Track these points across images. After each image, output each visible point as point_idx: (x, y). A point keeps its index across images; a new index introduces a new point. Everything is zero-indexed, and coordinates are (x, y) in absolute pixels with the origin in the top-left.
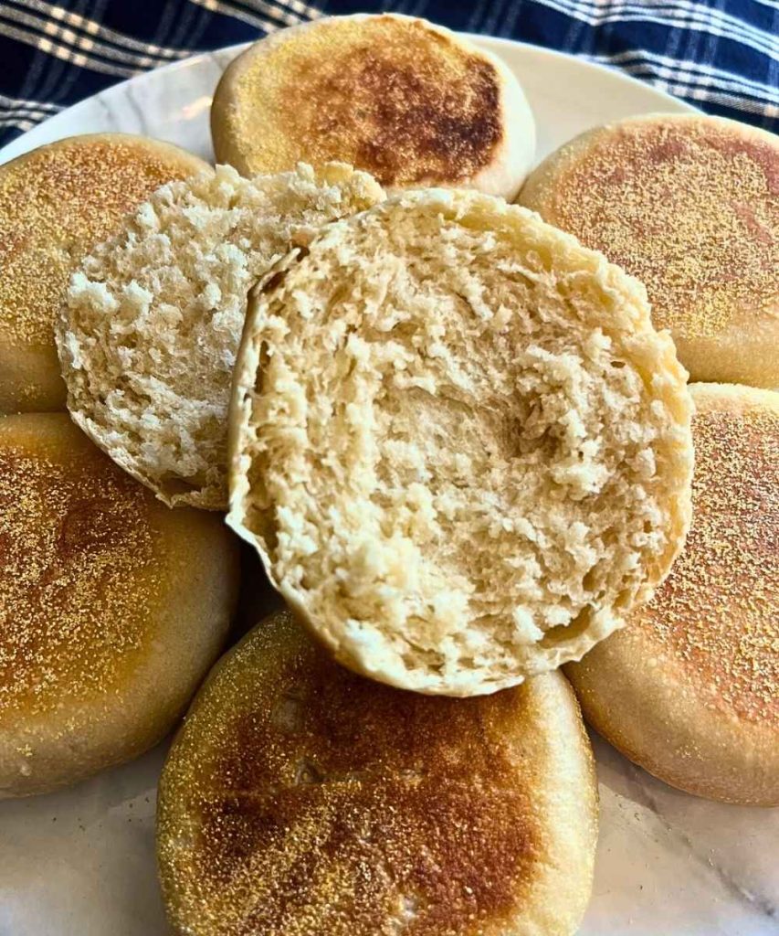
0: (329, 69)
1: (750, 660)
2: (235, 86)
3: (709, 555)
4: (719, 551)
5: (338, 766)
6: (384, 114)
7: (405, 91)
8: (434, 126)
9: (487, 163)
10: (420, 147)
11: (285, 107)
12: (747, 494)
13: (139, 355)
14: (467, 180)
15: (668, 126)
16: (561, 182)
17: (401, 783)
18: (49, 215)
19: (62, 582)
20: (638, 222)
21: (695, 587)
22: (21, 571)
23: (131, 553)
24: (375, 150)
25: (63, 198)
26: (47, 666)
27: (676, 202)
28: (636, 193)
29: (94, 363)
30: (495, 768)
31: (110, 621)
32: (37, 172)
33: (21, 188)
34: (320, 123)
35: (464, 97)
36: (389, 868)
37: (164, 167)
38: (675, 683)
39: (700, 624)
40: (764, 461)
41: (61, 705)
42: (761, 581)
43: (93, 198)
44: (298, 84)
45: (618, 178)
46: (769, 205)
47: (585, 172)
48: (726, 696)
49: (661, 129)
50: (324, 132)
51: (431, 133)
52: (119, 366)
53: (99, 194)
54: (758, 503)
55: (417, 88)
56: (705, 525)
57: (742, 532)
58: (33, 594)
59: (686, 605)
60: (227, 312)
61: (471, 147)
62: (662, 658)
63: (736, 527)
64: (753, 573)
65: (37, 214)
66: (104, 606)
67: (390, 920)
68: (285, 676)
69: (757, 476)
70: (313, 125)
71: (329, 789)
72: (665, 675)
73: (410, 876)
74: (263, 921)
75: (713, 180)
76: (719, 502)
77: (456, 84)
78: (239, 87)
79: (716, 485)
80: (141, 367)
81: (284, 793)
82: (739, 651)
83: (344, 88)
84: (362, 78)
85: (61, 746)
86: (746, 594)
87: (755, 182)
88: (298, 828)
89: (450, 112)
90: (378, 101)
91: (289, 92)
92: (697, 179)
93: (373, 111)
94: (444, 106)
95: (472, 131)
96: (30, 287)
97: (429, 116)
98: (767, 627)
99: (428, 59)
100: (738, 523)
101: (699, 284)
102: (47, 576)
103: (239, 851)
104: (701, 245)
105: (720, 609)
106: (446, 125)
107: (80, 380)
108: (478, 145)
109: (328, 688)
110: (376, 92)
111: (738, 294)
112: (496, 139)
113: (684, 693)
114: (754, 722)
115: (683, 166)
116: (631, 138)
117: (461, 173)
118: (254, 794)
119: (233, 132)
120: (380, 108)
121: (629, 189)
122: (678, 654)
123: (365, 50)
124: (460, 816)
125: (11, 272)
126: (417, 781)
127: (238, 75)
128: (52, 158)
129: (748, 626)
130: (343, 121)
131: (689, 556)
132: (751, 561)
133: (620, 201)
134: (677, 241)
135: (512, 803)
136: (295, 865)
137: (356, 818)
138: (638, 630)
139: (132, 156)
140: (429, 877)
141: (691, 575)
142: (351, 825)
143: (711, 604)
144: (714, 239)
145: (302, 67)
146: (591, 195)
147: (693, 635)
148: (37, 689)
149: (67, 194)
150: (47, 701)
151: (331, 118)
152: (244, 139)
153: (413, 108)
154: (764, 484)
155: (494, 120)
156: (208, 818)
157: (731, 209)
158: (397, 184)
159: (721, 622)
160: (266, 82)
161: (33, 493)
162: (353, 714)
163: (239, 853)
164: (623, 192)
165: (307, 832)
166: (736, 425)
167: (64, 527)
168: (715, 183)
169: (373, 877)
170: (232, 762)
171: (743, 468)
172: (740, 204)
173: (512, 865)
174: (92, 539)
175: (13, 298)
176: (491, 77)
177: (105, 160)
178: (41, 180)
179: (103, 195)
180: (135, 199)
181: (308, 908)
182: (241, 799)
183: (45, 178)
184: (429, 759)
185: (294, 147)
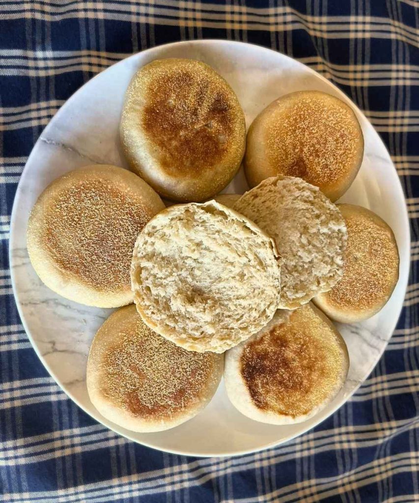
0: (315, 376)
1: (101, 199)
2: (341, 351)
3: (122, 229)
4: (119, 232)
5: (203, 130)
6: (286, 364)
7: (284, 379)
8: (267, 367)
9: (242, 358)
10: (268, 354)
11: (321, 350)
12: (114, 256)
13: (313, 213)
14: (245, 346)
15: (183, 409)
16: (213, 363)
17: (185, 131)
18: (369, 269)
19: (297, 150)
20: (180, 355)
21: (123, 217)
22: (309, 149)
23: (283, 166)
24: (282, 345)
25: (370, 278)
26: (288, 127)
27: (169, 371)
28: (185, 369)
29: (323, 206)
30: (162, 144)
31: (279, 145)
32: (383, 285)
33: (384, 276)
34: (306, 349)
35: (263, 387)
36: (179, 110)
37: (346, 305)
38: (121, 185)
39: (118, 206)
40: (112, 271)
41: (279, 119)
42: (103, 226)
43: (361, 282)
44: (322, 364)
45: (193, 373)
46: (135, 386)
47: (206, 371)
48: (105, 186)
49: (185, 406)
50: (303, 345)
51: (266, 363)
52: (316, 208)
53: (360, 284)
54: (110, 254)
55: (280, 383)
56: (125, 240)
57: (113, 241)
58: (302, 144)
59: (124, 210)
60: (297, 238)
61: (250, 363)
62: (126, 191)
63: (115, 242)
64: (106, 228)
65: (373, 267)
66: (283, 149)
67: (174, 98)
68: (227, 148)
69: (113, 264)
70: (308, 346)
71: (203, 124)
72: (124, 186)
73: (173, 110)
74: (205, 87)
75: (159, 389)
76: (123, 250)
77: (268, 392)
78: (340, 352)
79: (125, 256)
80: (310, 210)
81: (213, 118)
82: (105, 201)
83: (305, 369)
84: (302, 378)
85: (273, 110)
86: (107, 220)
87: (143, 395)
88: (206, 111)
89: (264, 377)
90: (291, 369)
91: (323, 358)
92: (164, 387)
93: (290, 363)
94: (267, 379)
95: (253, 371)
96: (359, 239)
97: (271, 371)
98: (98, 212)
99: (283, 400)
100: (115, 244)
101: (151, 336)
102: (302, 151)
103: (218, 101)
104: (154, 355)
105: (113, 213)
106: (262, 370)
107: (324, 200)
108: (248, 365)
109: (214, 149)
110: (294, 374)
111: (136, 337)
112: (243, 371)
113: (117, 183)
114: (95, 181)
115: (171, 391)
116: (194, 396)
117: (249, 349)
118: (221, 116)
119: (332, 331)
120: (289, 366)
121: (188, 370)
122: (122, 194)
123: (307, 392)
124: (167, 128)
125: (368, 242)
126: (181, 134)
127: (343, 358)
128: (382, 293)
129: (104, 210)
130: (299, 353)
131: (127, 227)
132: (108, 232)
133: (189, 362)
134: (164, 352)
135: (154, 136)
136: (203, 102)
137: (193, 119)
138: (136, 197)
139: (359, 305)
140: (169, 111)
141: (125, 221)
142: (193, 117)
143: (116, 213)
144: (151, 360)
145: (324, 372)
146: (200, 360)
147: (119, 201)
148: (287, 120)
149: (369, 280)
150: (283, 118)
151: (303, 353)
152: (327, 329)
153: (277, 372)
154: (110, 262)
155: (247, 381)
156: (229, 106)
157: (148, 377)
158: (268, 333)
159: (112, 209)
160: (332, 359)
161: (318, 172)
162: (205, 144)
163: (218, 100)
164: (190, 367)
165: (203, 111)
166: (124, 281)
167: (305, 166)
168: (157, 387)
169: (183, 106)
170: (230, 121)
171: (118, 265)
172: (146, 381)
173: (149, 121)
174: (296, 165)
175: (361, 233)
176: (256, 402)
177: (366, 300)
178: (380, 282)
179: (358, 284)
180: (348, 288)
181: (195, 94)
182: (223, 113)
183: (379, 283)
184: (180, 140)
185: (309, 334)
